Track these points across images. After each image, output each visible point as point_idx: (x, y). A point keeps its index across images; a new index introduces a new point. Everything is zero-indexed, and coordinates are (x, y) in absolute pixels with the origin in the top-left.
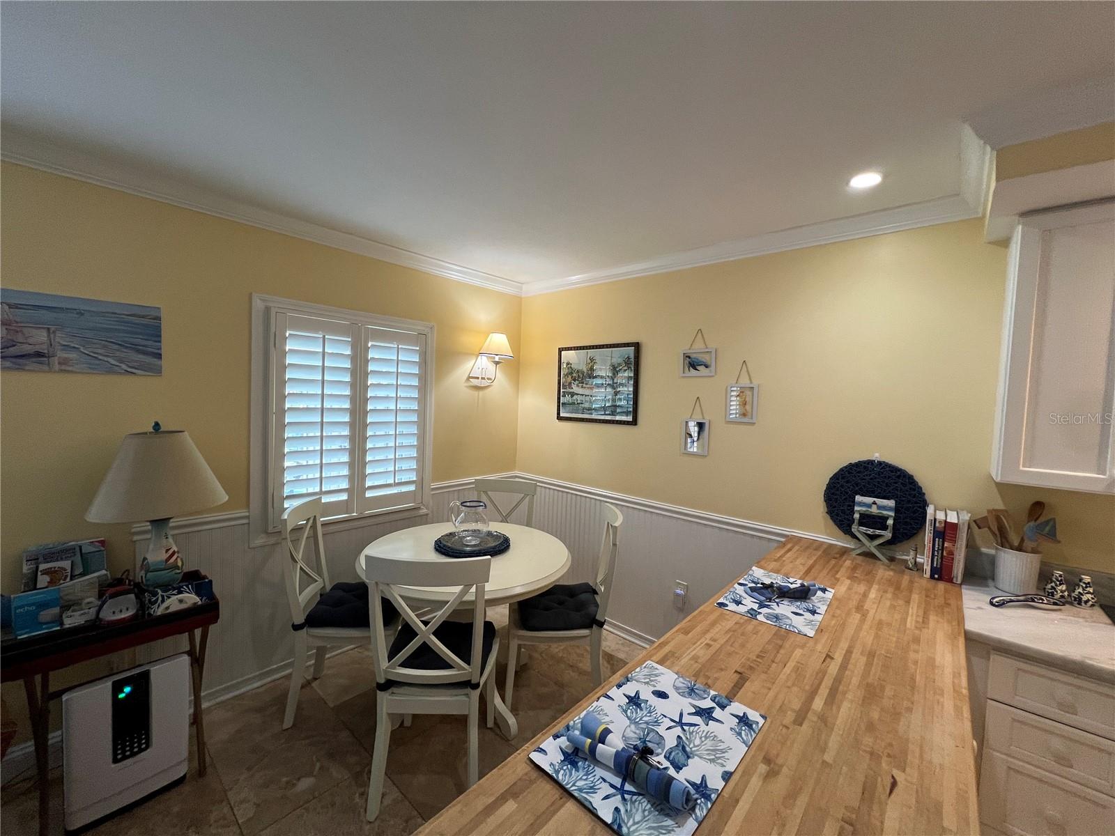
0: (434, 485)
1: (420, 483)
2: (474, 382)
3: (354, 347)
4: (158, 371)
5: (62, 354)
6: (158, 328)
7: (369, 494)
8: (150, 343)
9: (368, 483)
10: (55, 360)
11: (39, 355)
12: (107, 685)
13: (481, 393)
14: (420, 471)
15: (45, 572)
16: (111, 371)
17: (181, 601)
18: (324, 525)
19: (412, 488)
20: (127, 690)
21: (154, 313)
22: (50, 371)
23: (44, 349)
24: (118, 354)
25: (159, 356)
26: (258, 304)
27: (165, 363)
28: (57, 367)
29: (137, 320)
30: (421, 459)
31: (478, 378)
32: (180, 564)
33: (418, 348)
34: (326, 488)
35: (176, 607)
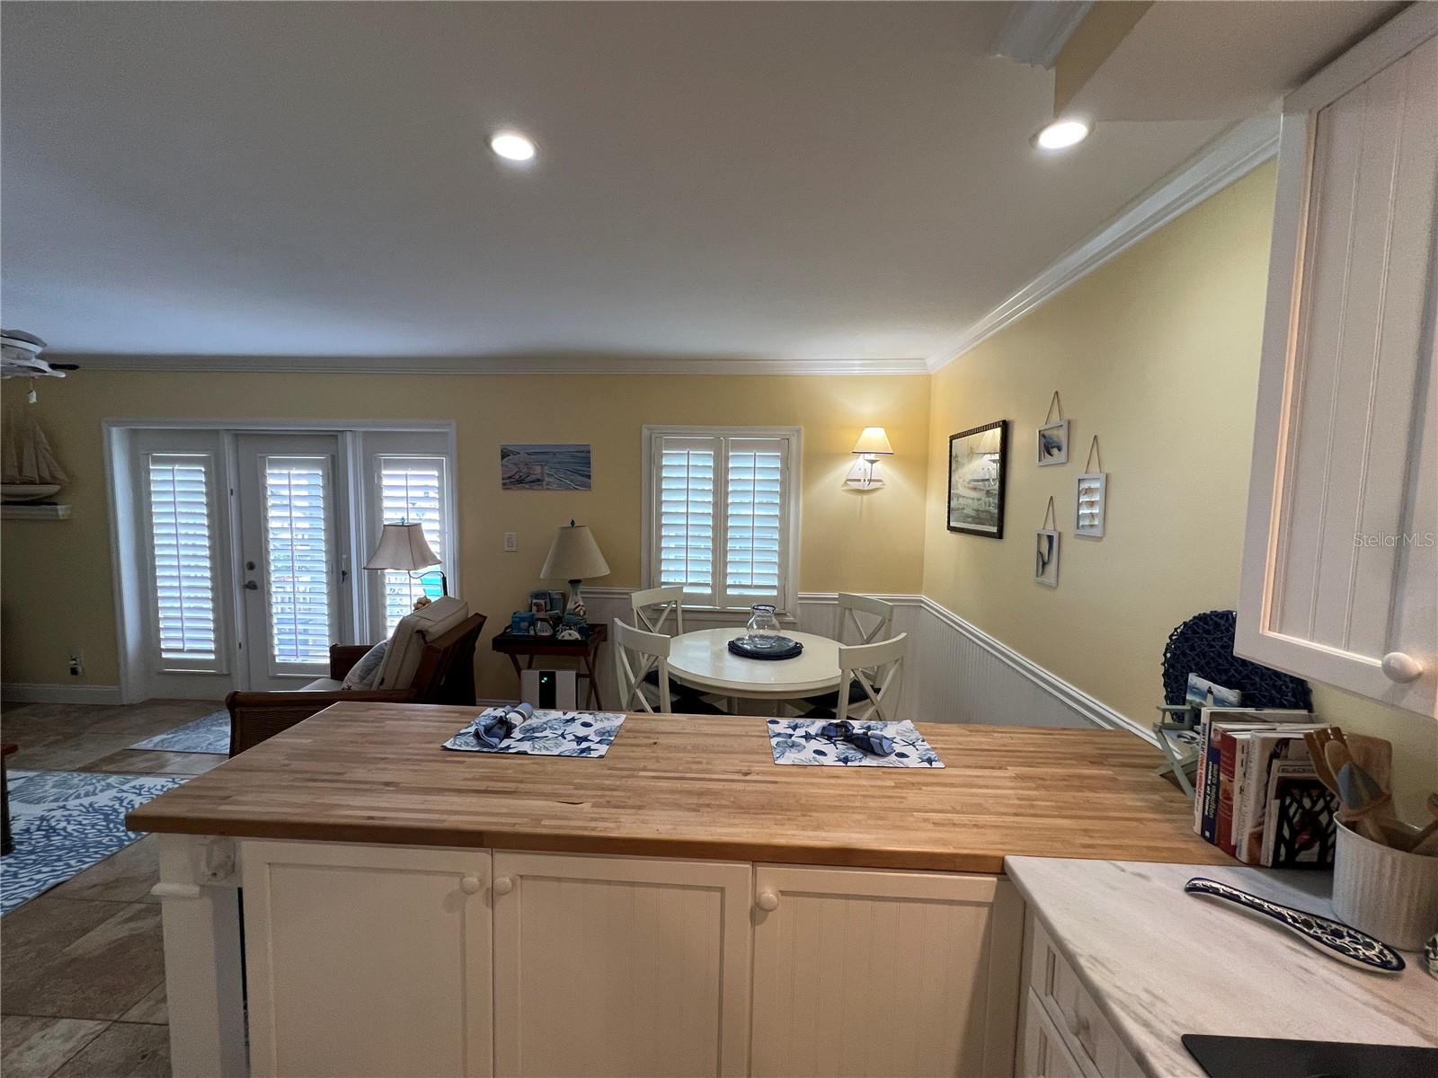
0: (801, 594)
1: (782, 589)
2: (855, 485)
3: (717, 458)
4: (588, 486)
7: (730, 592)
8: (584, 469)
9: (730, 581)
10: (545, 483)
11: (538, 480)
12: (537, 673)
13: (866, 497)
14: (783, 576)
15: (536, 604)
16: (568, 488)
17: (570, 635)
18: (684, 611)
19: (774, 593)
20: (545, 679)
22: (542, 489)
23: (539, 477)
25: (589, 477)
26: (645, 432)
27: (594, 481)
28: (545, 487)
29: (579, 455)
30: (783, 565)
31: (859, 480)
32: (582, 613)
33: (779, 454)
34: (691, 580)
35: (567, 638)
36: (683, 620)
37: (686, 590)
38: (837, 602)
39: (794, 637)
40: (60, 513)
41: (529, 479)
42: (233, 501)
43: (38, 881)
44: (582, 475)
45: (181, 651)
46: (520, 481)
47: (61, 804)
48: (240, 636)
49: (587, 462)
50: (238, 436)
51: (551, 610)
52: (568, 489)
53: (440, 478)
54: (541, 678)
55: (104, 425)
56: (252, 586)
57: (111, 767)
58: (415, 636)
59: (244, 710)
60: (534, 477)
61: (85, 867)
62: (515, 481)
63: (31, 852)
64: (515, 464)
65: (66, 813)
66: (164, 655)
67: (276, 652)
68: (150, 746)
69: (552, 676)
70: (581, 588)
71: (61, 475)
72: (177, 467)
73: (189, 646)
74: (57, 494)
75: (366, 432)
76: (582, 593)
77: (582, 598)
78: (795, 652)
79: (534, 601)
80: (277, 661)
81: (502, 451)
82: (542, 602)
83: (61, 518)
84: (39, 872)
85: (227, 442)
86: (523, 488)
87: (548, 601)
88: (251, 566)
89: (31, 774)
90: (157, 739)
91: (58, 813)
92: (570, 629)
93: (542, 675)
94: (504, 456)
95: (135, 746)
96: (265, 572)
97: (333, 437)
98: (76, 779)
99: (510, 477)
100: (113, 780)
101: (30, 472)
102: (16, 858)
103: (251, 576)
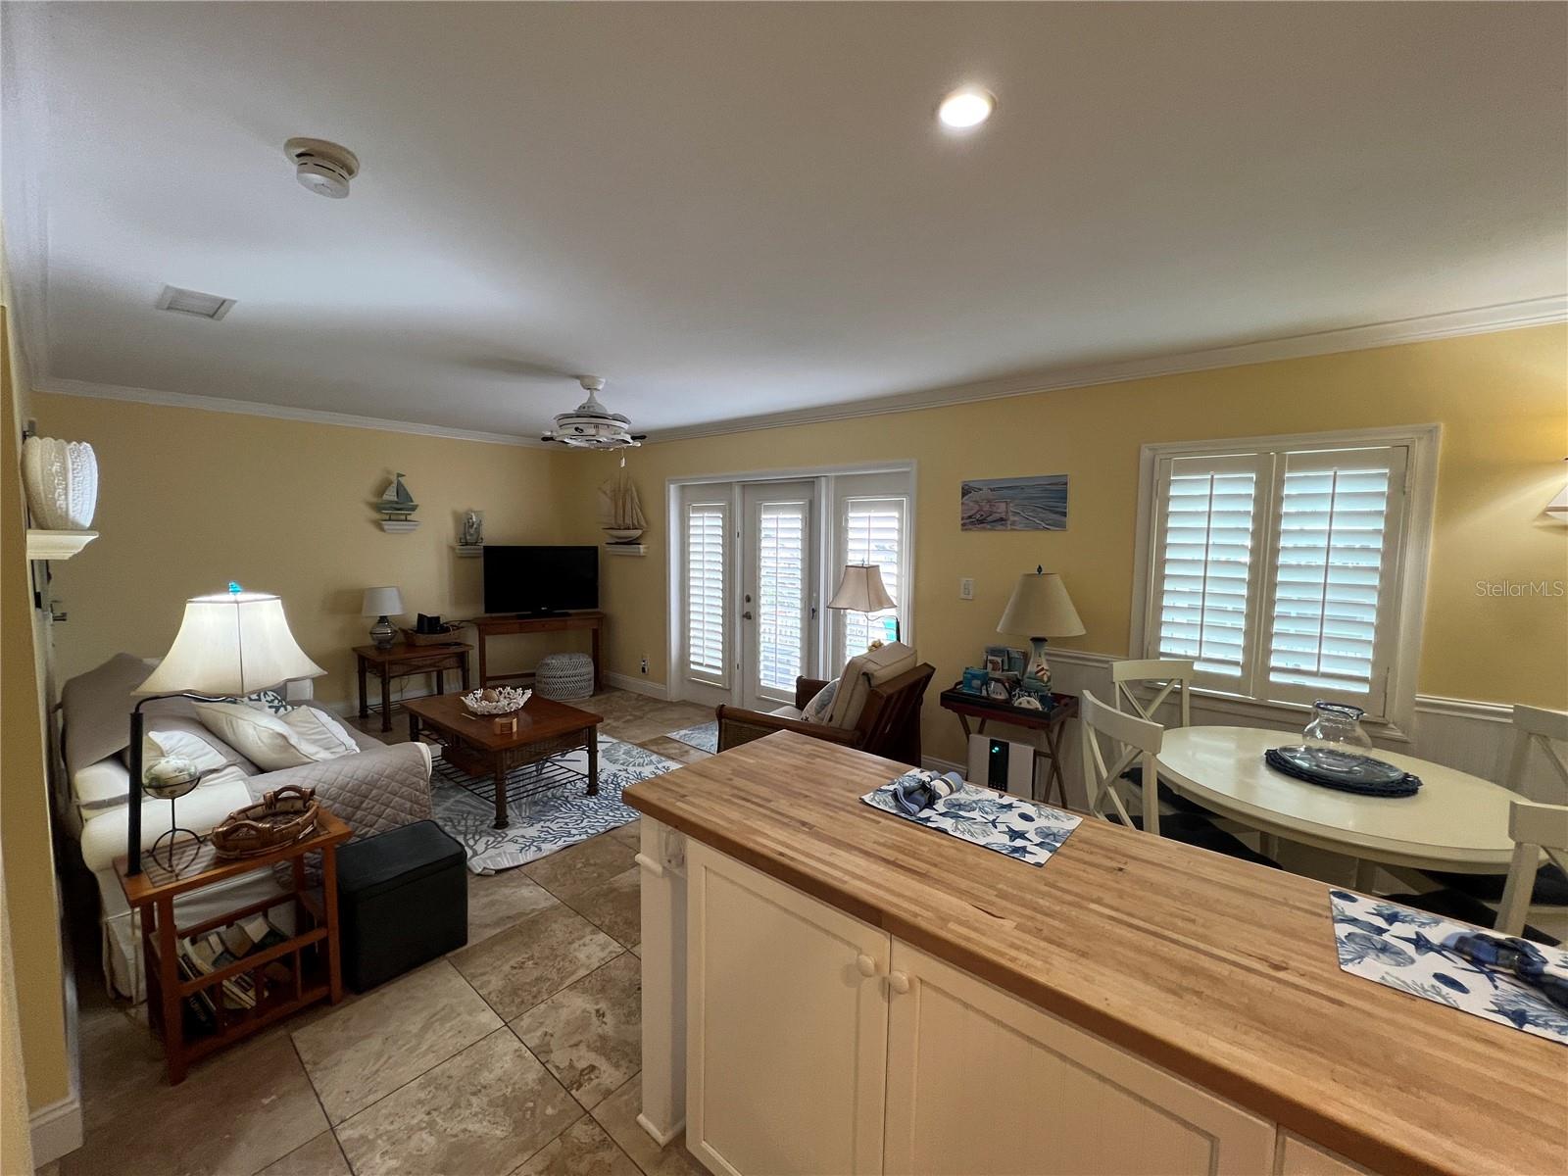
0: (1420, 697)
1: (1381, 682)
3: (1260, 484)
4: (1062, 526)
5: (1012, 518)
6: (1066, 491)
7: (1274, 678)
8: (1059, 504)
9: (1274, 662)
10: (1009, 522)
11: (1002, 519)
14: (1383, 664)
15: (991, 661)
17: (1028, 702)
19: (1365, 689)
20: (997, 749)
21: (1063, 480)
23: (1003, 515)
24: (1041, 515)
25: (1064, 514)
26: (1146, 454)
27: (1070, 520)
28: (1009, 528)
30: (1384, 646)
32: (1045, 679)
33: (1387, 471)
34: (1207, 653)
35: (1025, 705)
36: (1191, 708)
37: (1198, 667)
38: (1510, 721)
39: (1402, 764)
40: (642, 551)
41: (990, 519)
42: (738, 541)
43: (606, 821)
44: (1056, 513)
45: (701, 664)
46: (981, 522)
47: (625, 768)
48: (738, 660)
49: (1063, 496)
50: (745, 486)
51: (1008, 670)
52: (1038, 529)
53: (901, 520)
54: (992, 748)
55: (667, 483)
56: (747, 616)
57: (654, 748)
58: (862, 679)
59: (728, 721)
60: (998, 516)
61: (630, 820)
62: (976, 521)
63: (606, 798)
64: (976, 502)
65: (627, 775)
66: (693, 667)
67: (762, 677)
68: (677, 737)
69: (1005, 747)
70: (1047, 648)
71: (643, 523)
72: (706, 515)
73: (707, 661)
74: (641, 536)
75: (837, 477)
76: (1046, 654)
77: (1047, 660)
78: (1404, 788)
79: (990, 658)
80: (762, 684)
81: (963, 488)
82: (999, 660)
83: (642, 554)
84: (608, 815)
85: (737, 491)
86: (984, 529)
87: (1006, 658)
88: (748, 599)
89: (615, 741)
90: (683, 732)
91: (623, 773)
92: (1029, 696)
93: (993, 744)
94: (966, 492)
95: (669, 735)
96: (757, 606)
97: (810, 483)
98: (636, 751)
99: (970, 517)
100: (654, 757)
101: (628, 521)
102: (599, 800)
103: (748, 607)
